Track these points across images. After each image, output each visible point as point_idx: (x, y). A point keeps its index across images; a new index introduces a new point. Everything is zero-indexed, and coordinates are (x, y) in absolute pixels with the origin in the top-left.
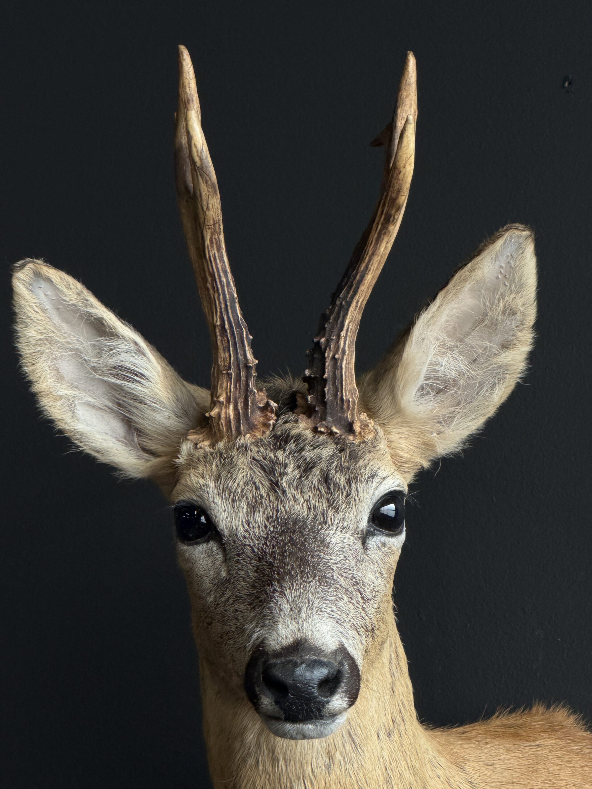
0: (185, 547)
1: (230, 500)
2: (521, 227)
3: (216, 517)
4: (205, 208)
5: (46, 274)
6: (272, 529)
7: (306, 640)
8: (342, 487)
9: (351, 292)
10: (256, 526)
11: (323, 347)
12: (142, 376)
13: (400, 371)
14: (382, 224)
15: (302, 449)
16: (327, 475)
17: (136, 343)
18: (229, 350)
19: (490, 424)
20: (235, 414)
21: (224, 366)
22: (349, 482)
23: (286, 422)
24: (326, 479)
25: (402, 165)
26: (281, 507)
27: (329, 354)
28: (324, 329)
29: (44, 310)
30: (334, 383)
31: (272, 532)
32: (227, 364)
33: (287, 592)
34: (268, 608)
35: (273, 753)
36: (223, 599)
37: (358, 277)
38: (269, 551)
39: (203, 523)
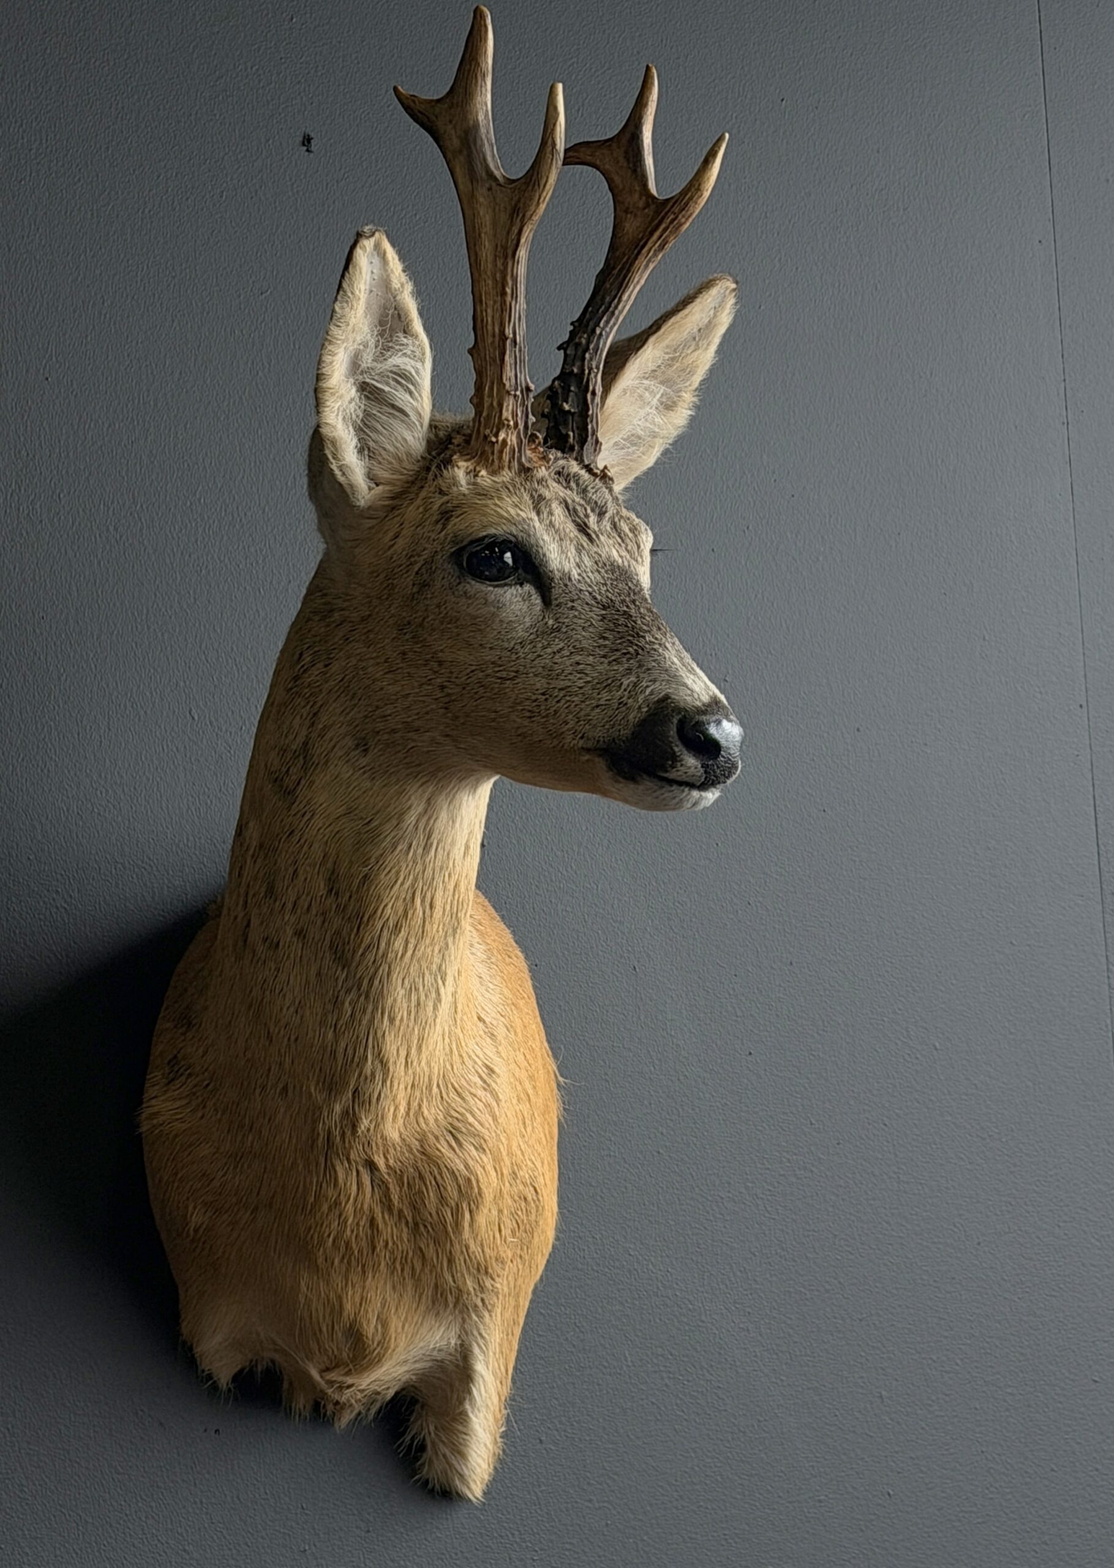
1: (558, 538)
5: (385, 249)
6: (605, 574)
8: (630, 536)
10: (589, 570)
18: (516, 369)
21: (511, 386)
22: (632, 531)
23: (557, 459)
27: (590, 388)
30: (592, 422)
31: (608, 578)
32: (513, 384)
37: (620, 306)
38: (615, 598)
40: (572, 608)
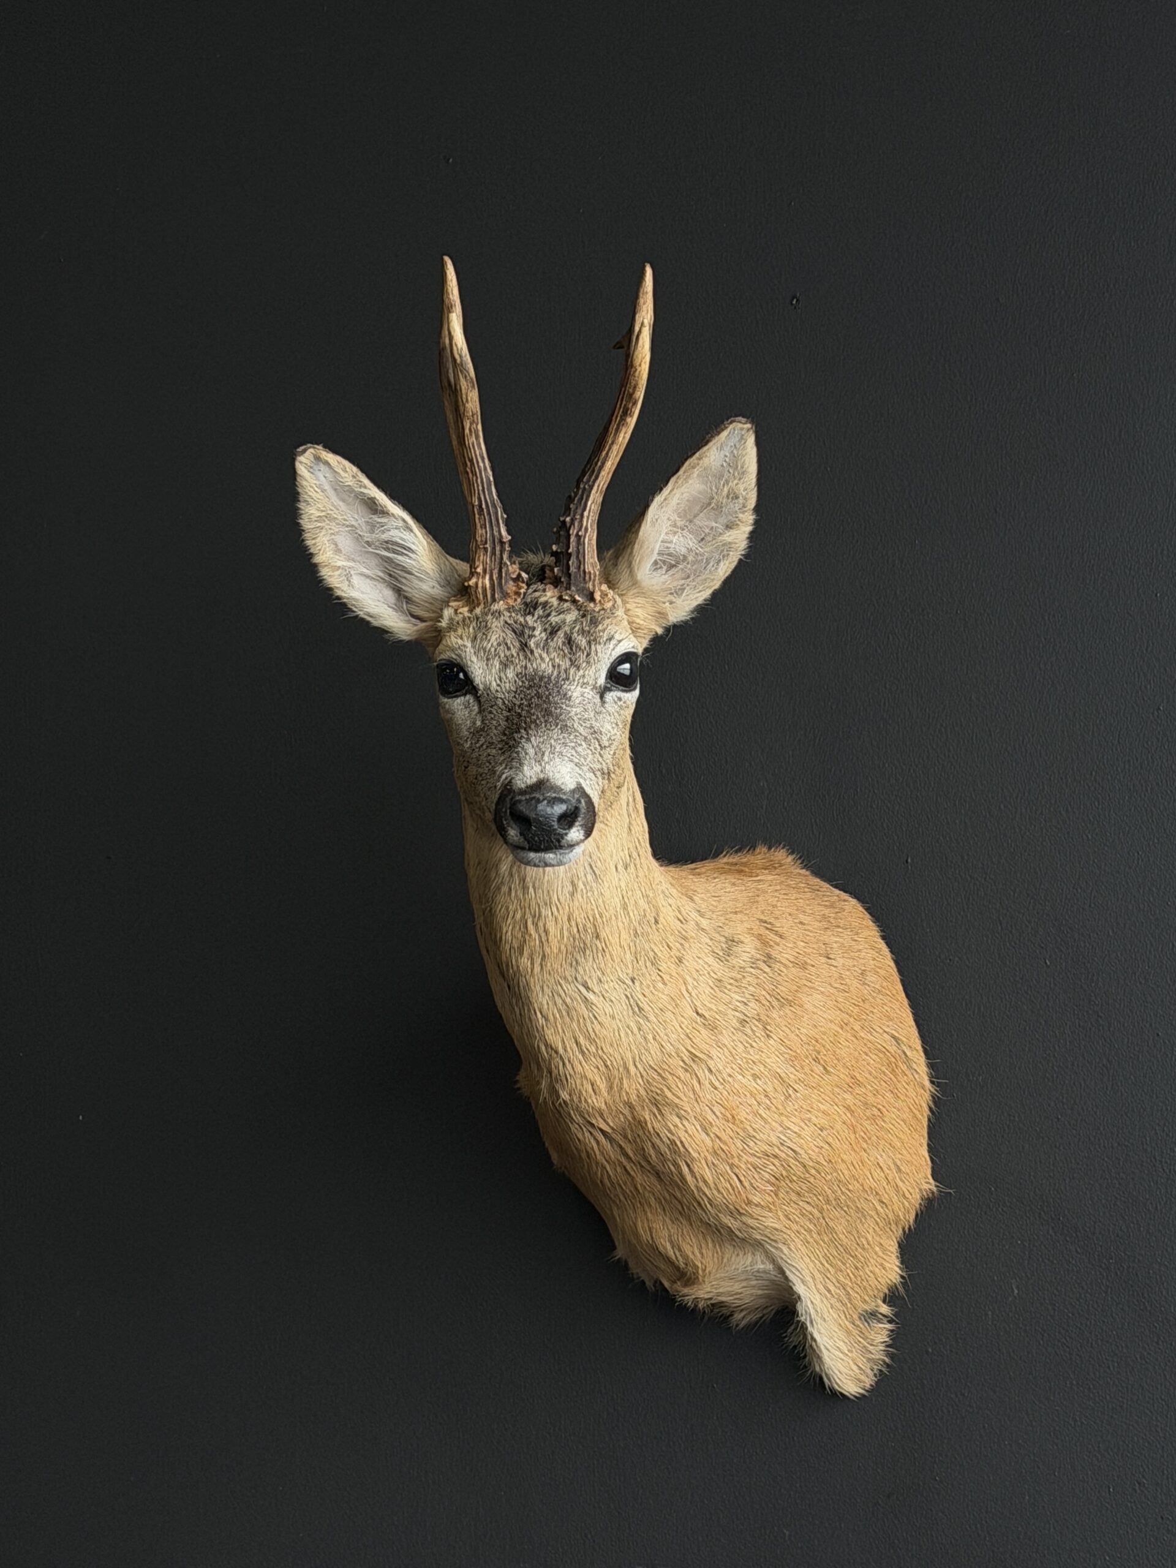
0: (446, 700)
1: (485, 659)
2: (744, 420)
3: (472, 673)
4: (464, 401)
5: (326, 458)
6: (520, 684)
7: (548, 780)
8: (583, 648)
9: (593, 477)
10: (507, 681)
11: (568, 525)
12: (410, 549)
13: (636, 546)
14: (621, 416)
15: (549, 615)
16: (571, 638)
17: (404, 520)
18: (486, 528)
19: (715, 594)
20: (490, 583)
21: (482, 541)
22: (589, 643)
23: (535, 591)
24: (569, 641)
25: (638, 364)
26: (529, 665)
27: (573, 532)
28: (570, 509)
29: (323, 491)
30: (578, 557)
31: (521, 687)
32: (484, 539)
33: (533, 739)
34: (516, 753)
35: (524, 881)
36: (478, 745)
37: (599, 464)
38: (518, 703)
39: (461, 679)
40: (491, 712)
